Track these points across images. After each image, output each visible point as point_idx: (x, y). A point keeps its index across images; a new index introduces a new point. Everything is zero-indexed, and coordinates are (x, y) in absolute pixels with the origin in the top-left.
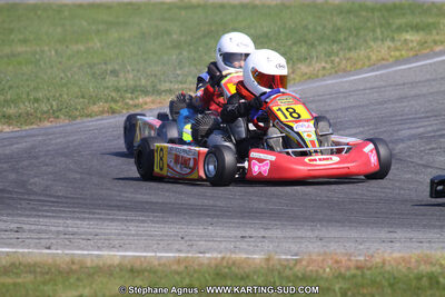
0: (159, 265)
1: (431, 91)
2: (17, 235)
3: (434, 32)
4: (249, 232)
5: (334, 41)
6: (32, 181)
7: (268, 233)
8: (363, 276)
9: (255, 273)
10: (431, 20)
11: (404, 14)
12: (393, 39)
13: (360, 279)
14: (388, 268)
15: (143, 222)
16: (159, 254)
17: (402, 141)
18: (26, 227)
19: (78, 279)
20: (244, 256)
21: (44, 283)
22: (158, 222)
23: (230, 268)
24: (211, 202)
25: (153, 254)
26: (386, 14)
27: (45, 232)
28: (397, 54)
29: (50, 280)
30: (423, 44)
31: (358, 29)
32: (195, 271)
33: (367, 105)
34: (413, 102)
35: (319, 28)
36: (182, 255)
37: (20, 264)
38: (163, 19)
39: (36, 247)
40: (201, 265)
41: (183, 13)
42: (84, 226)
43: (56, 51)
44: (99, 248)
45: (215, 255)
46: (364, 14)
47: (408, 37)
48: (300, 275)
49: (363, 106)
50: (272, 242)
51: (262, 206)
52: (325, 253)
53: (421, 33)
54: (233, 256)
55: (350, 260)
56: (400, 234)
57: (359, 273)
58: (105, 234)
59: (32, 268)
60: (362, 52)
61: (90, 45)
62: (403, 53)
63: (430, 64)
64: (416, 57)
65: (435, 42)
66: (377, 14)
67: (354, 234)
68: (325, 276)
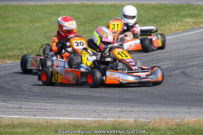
0: (87, 124)
1: (200, 44)
2: (20, 110)
3: (200, 18)
4: (124, 109)
5: (154, 22)
6: (23, 85)
7: (133, 109)
8: (180, 129)
9: (130, 127)
10: (197, 13)
11: (185, 10)
12: (181, 21)
13: (178, 130)
14: (191, 125)
15: (76, 104)
16: (85, 119)
17: (189, 67)
18: (23, 106)
19: (51, 130)
20: (124, 120)
21: (36, 132)
22: (82, 104)
23: (119, 125)
24: (105, 95)
25: (83, 119)
26: (177, 10)
27: (32, 108)
28: (183, 27)
29: (39, 130)
30: (194, 23)
31: (165, 16)
32: (104, 127)
33: (172, 51)
34: (193, 50)
35: (147, 16)
36: (97, 119)
37: (24, 123)
38: (75, 12)
39: (29, 115)
40: (105, 124)
41: (84, 9)
42: (49, 106)
43: (28, 26)
44: (58, 116)
45: (111, 119)
46: (167, 9)
47: (188, 20)
48: (151, 128)
49: (169, 51)
50: (135, 113)
51: (129, 97)
52: (161, 118)
53: (194, 18)
54: (120, 119)
55: (173, 122)
56: (193, 110)
57: (178, 127)
58: (59, 110)
59: (29, 125)
60: (167, 27)
61: (44, 23)
62: (186, 27)
63: (199, 32)
64: (192, 29)
65: (200, 22)
66: (173, 10)
67: (172, 109)
68: (162, 128)
